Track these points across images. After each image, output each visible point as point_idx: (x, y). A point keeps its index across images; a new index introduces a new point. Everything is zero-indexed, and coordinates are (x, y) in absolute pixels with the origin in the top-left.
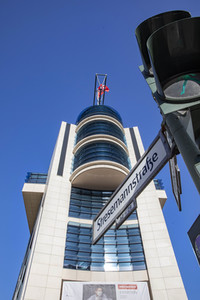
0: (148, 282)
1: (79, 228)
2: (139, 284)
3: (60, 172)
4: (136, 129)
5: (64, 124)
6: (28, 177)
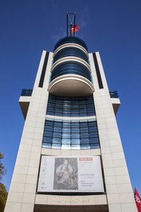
0: (101, 156)
1: (54, 122)
2: (94, 157)
3: (41, 85)
4: (97, 54)
5: (44, 53)
6: (23, 92)
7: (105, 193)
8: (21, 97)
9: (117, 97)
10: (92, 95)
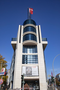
0: (38, 66)
4: (40, 26)
5: (20, 26)
6: (12, 39)
7: (39, 76)
8: (12, 42)
9: (47, 41)
10: (37, 45)
